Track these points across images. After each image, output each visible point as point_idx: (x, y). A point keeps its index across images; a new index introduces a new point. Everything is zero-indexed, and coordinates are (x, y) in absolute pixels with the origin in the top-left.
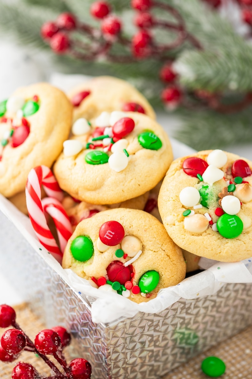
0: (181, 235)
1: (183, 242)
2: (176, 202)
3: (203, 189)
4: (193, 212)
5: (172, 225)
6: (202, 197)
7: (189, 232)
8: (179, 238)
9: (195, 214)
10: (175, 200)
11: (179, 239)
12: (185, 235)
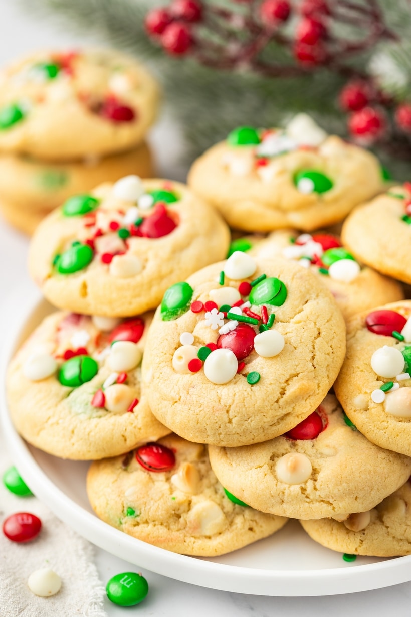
0: (381, 422)
1: (386, 435)
2: (366, 372)
3: (408, 350)
4: (396, 385)
5: (362, 411)
6: (407, 362)
7: (394, 417)
8: (378, 428)
9: (400, 387)
10: (364, 370)
11: (378, 430)
12: (388, 422)
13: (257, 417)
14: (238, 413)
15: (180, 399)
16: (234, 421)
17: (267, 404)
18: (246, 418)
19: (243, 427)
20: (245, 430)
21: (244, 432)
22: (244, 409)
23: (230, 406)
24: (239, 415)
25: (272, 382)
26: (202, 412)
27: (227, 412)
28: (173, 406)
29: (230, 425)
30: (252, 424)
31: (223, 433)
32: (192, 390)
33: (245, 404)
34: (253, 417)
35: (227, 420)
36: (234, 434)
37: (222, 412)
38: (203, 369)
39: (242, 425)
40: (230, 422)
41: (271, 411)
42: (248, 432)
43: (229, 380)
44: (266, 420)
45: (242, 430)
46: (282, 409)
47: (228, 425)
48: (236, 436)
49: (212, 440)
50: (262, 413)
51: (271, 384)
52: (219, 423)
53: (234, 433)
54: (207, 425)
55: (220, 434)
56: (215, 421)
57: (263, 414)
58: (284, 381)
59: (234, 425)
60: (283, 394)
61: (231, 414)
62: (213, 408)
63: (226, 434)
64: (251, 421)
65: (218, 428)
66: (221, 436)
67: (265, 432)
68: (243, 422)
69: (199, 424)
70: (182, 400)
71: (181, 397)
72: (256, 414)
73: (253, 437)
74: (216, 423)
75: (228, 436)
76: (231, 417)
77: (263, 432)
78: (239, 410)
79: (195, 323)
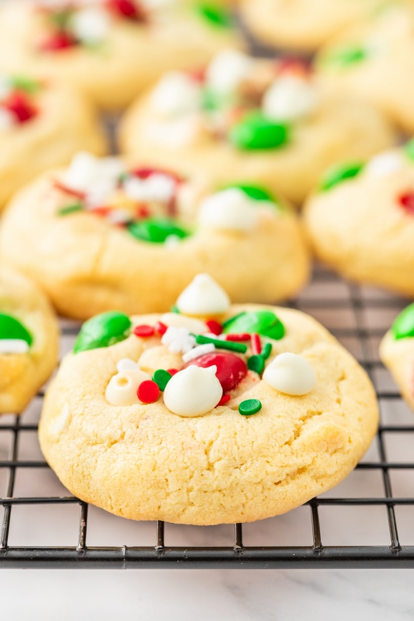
13: (255, 462)
14: (225, 454)
15: (122, 437)
16: (217, 466)
17: (273, 444)
18: (238, 463)
19: (232, 478)
20: (234, 485)
21: (231, 488)
22: (235, 448)
23: (211, 443)
24: (227, 458)
25: (281, 414)
26: (163, 451)
27: (206, 453)
28: (109, 450)
29: (210, 473)
30: (247, 473)
31: (196, 488)
32: (143, 424)
33: (238, 440)
34: (249, 464)
35: (205, 465)
36: (213, 491)
37: (198, 451)
38: (163, 398)
39: (230, 475)
40: (210, 467)
41: (279, 455)
42: (239, 489)
43: (208, 411)
44: (269, 468)
45: (229, 484)
46: (297, 457)
47: (206, 473)
48: (217, 494)
49: (173, 502)
50: (264, 456)
51: (279, 417)
52: (192, 468)
53: (214, 488)
54: (170, 471)
55: (189, 490)
56: (185, 466)
57: (265, 459)
58: (299, 416)
59: (216, 474)
60: (297, 434)
61: (212, 455)
62: (183, 444)
63: (199, 490)
64: (246, 469)
65: (188, 477)
66: (191, 494)
67: (266, 493)
68: (231, 469)
69: (156, 472)
70: (126, 437)
71: (124, 433)
72: (254, 458)
73: (244, 500)
74: (186, 468)
75: (203, 493)
76: (211, 460)
77: (262, 492)
78: (228, 448)
79: (141, 351)
